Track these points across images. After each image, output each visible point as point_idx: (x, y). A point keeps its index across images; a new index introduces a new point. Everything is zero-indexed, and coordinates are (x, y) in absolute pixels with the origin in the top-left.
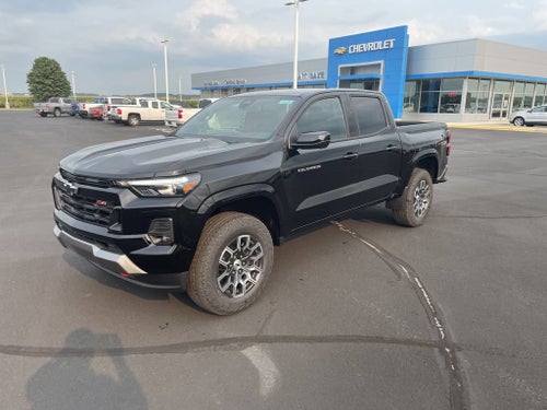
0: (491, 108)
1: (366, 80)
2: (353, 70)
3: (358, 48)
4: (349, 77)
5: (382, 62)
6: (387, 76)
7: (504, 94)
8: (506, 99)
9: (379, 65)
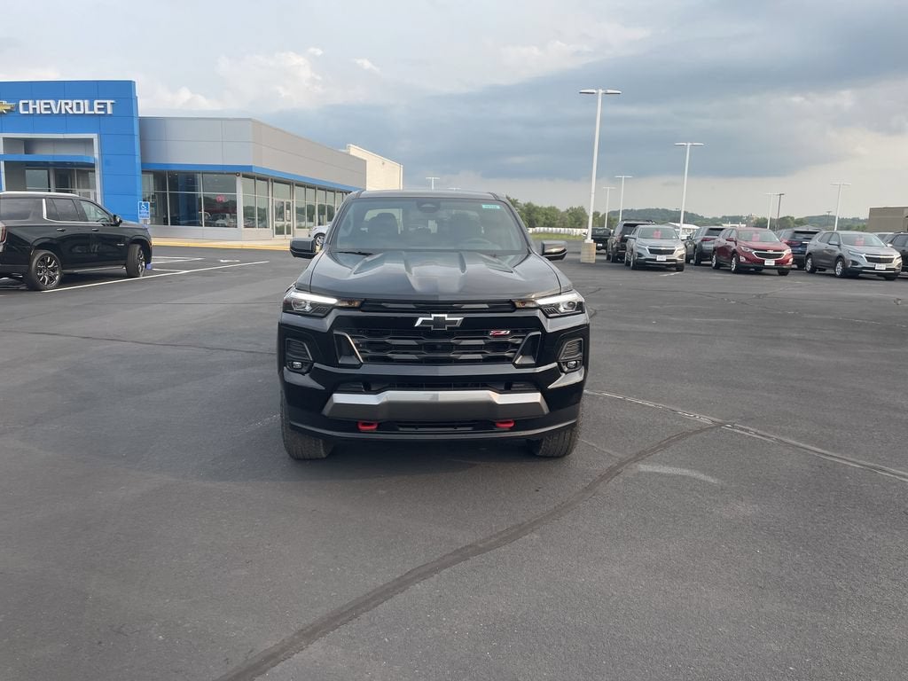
0: (274, 222)
1: (56, 164)
2: (29, 145)
3: (40, 106)
4: (22, 157)
5: (94, 136)
6: (106, 162)
7: (285, 201)
8: (288, 208)
9: (90, 141)
